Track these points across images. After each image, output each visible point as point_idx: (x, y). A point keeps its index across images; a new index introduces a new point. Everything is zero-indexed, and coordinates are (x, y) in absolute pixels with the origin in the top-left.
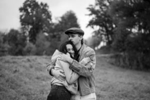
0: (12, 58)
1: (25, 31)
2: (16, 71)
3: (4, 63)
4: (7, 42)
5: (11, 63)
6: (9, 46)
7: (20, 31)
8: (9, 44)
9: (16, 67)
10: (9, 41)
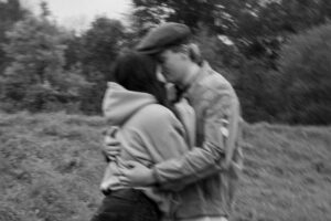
0: (70, 122)
1: (147, 25)
2: (73, 164)
3: (40, 135)
4: (79, 64)
5: (62, 137)
6: (83, 81)
7: (128, 26)
8: (86, 73)
9: (76, 153)
10: (86, 61)
